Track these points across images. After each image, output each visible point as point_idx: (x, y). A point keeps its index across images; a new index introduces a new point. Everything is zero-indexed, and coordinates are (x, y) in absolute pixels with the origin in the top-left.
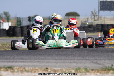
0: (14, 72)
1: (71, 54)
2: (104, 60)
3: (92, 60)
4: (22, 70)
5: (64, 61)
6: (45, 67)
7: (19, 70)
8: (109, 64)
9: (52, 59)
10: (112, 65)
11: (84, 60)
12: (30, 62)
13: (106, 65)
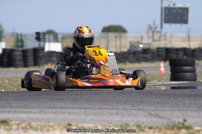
0: (11, 129)
1: (112, 100)
2: (171, 111)
3: (150, 110)
4: (26, 126)
5: (100, 111)
6: (67, 123)
7: (19, 126)
8: (178, 117)
9: (79, 108)
10: (185, 120)
11: (135, 110)
12: (40, 112)
13: (175, 120)
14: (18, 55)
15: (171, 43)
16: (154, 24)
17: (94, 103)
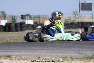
0: (12, 60)
1: (58, 46)
3: (76, 50)
4: (19, 58)
5: (53, 51)
6: (38, 56)
7: (16, 58)
9: (43, 50)
11: (69, 50)
12: (25, 52)
14: (13, 26)
15: (84, 20)
16: (76, 11)
17: (50, 47)
